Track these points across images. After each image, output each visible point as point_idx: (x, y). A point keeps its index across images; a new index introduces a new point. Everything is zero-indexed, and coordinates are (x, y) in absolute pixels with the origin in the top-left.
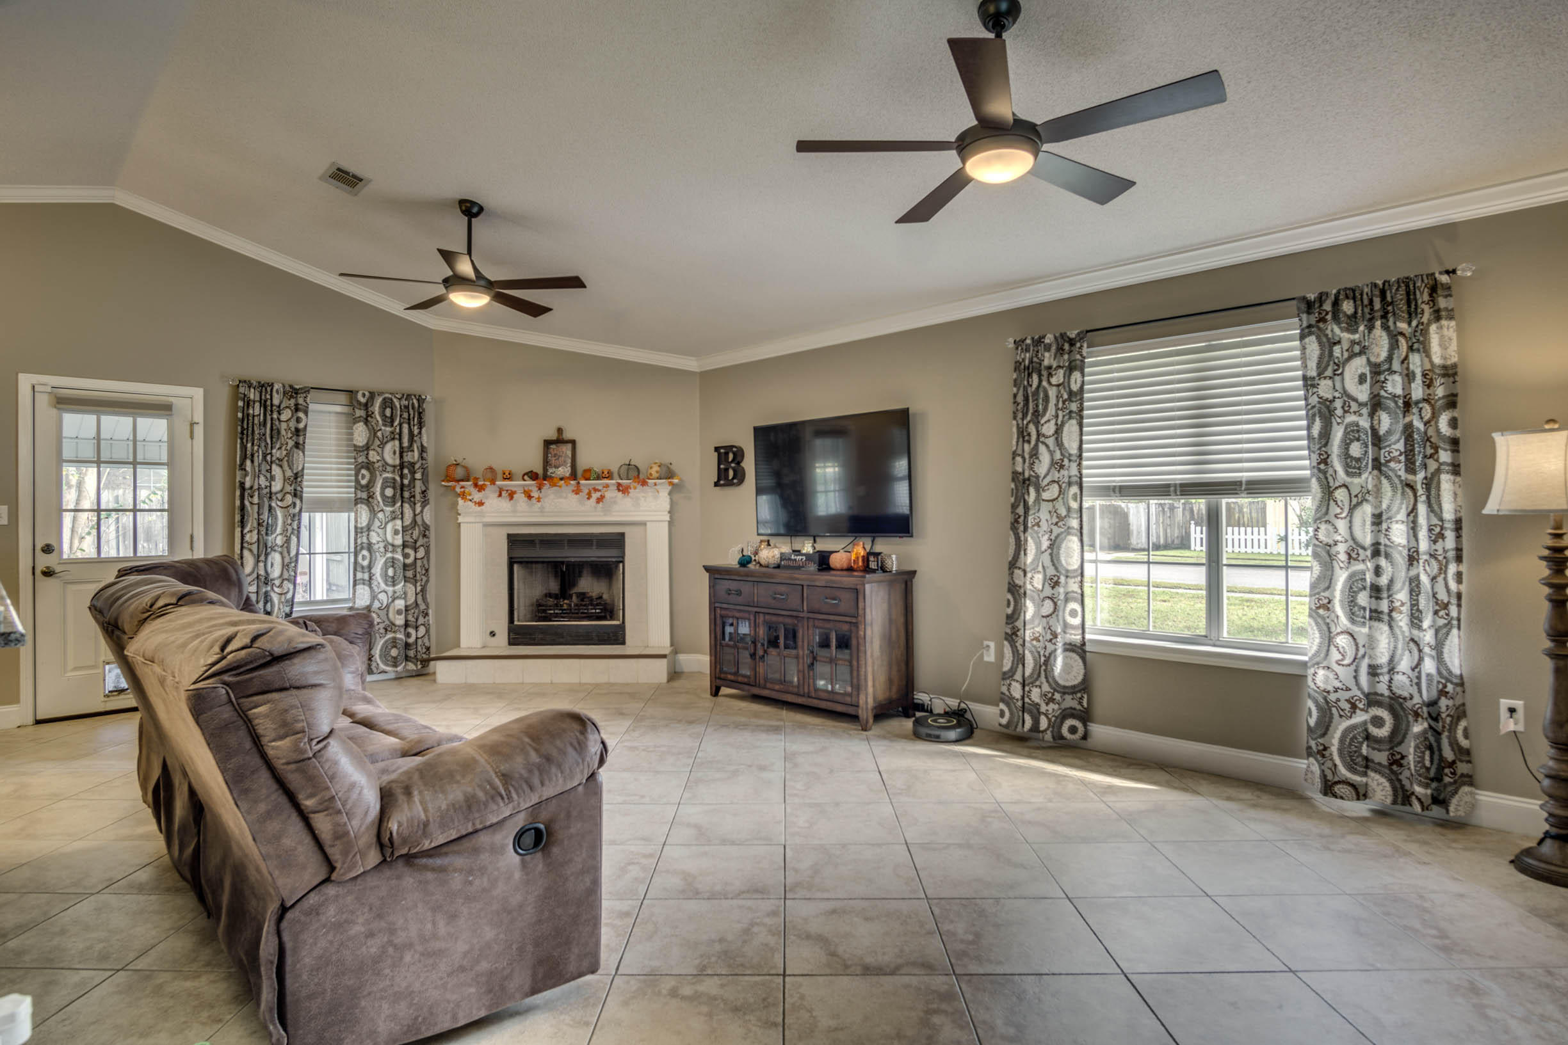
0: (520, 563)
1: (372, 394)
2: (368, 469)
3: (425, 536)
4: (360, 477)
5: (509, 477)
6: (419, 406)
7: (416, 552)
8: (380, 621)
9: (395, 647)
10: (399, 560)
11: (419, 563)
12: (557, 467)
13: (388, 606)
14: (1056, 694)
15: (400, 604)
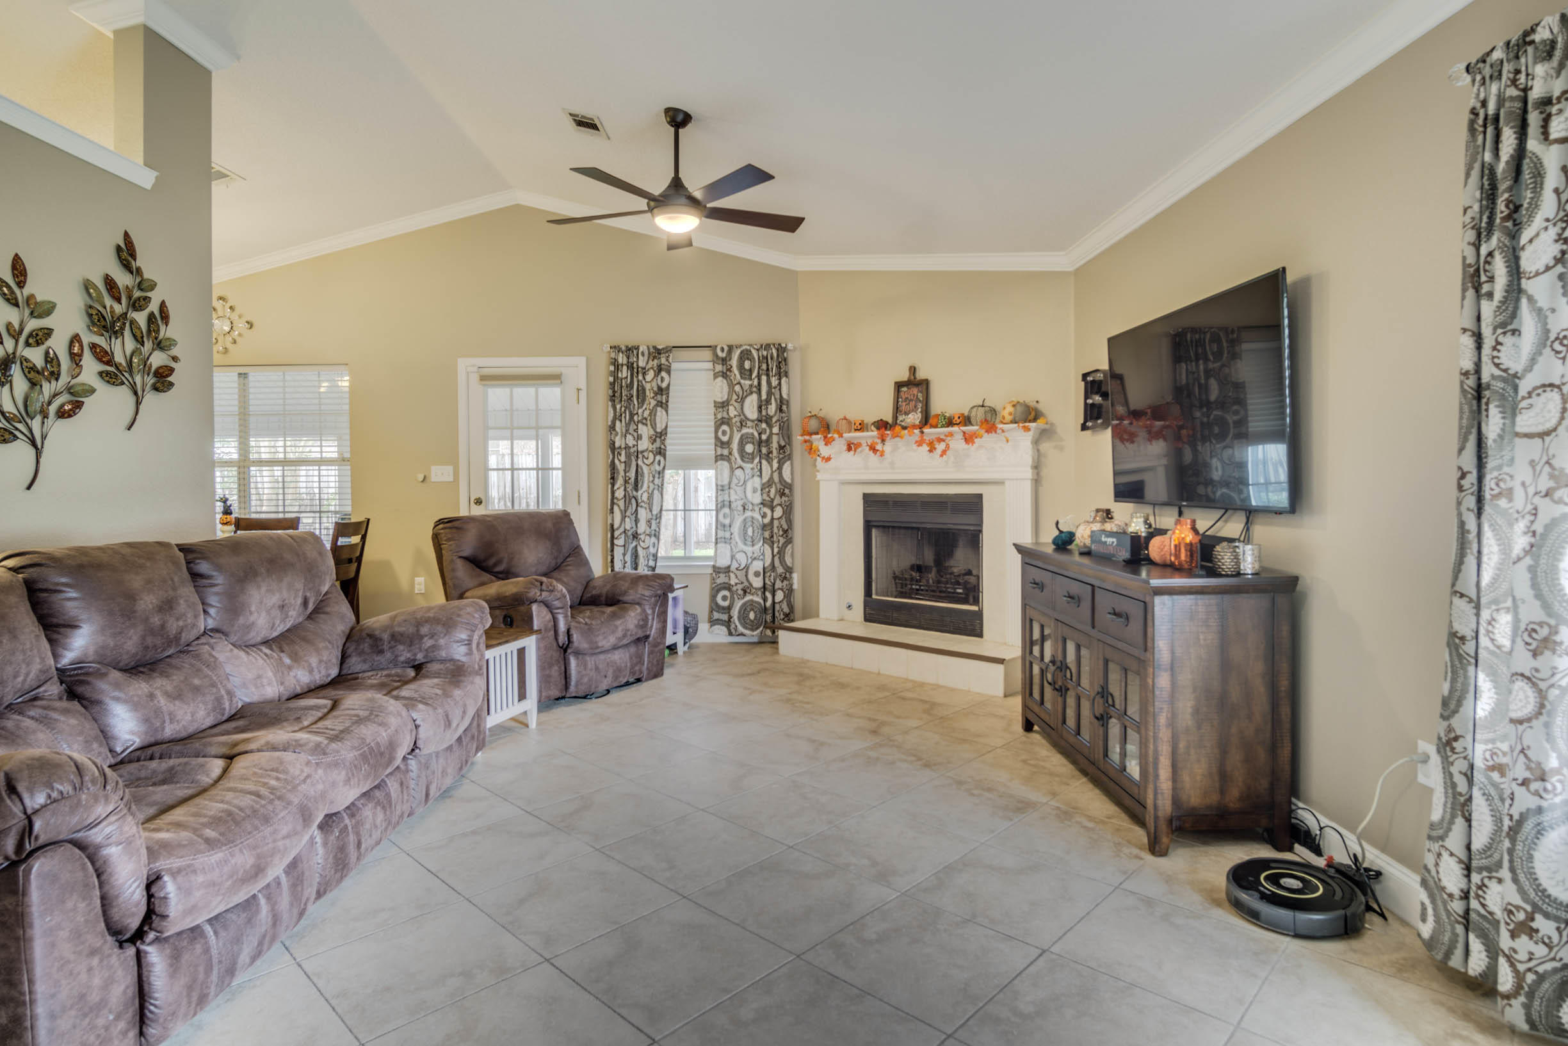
0: (877, 527)
1: (730, 348)
2: (728, 424)
3: (782, 494)
4: (720, 434)
5: (862, 427)
6: (778, 356)
7: (773, 511)
8: (737, 581)
9: (753, 610)
10: (758, 520)
11: (776, 523)
12: (907, 414)
13: (747, 568)
14: (1538, 917)
15: (758, 566)
